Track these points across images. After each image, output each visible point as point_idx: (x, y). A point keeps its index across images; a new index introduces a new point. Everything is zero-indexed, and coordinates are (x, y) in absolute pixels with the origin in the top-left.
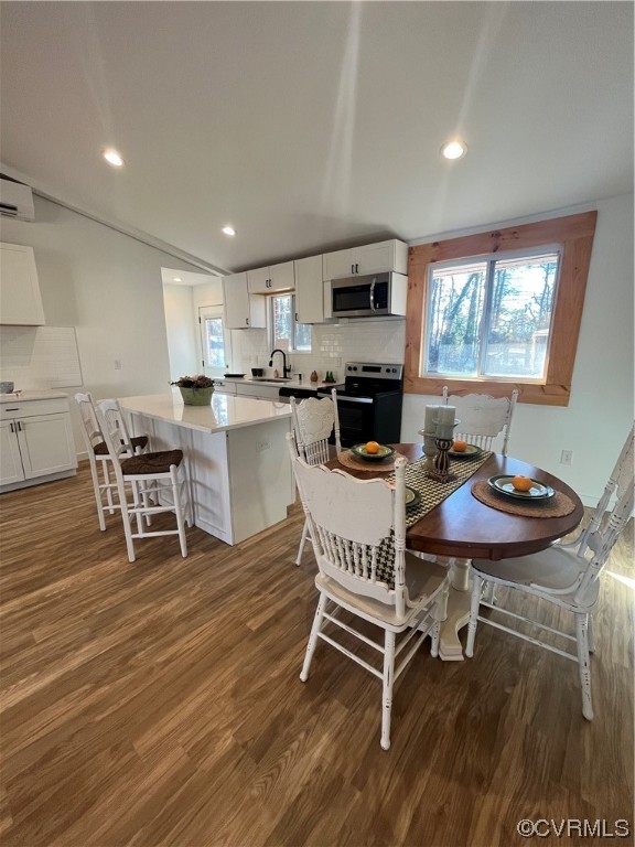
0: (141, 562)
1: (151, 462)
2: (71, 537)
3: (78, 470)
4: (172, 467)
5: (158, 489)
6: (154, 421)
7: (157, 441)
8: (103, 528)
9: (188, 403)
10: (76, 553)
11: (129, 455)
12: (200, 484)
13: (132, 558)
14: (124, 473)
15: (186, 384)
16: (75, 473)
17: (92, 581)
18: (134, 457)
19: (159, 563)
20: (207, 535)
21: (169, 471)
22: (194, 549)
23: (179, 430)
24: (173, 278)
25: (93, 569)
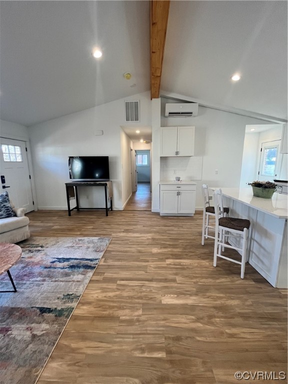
0: (219, 269)
1: (232, 223)
2: (190, 242)
3: (194, 214)
4: (245, 229)
5: (229, 236)
6: (234, 201)
7: (233, 212)
8: (203, 244)
9: (256, 195)
10: (191, 250)
11: (221, 216)
12: (256, 242)
13: (215, 265)
14: (219, 225)
15: (257, 185)
16: (193, 215)
17: (197, 267)
18: (223, 218)
19: (228, 274)
20: (256, 272)
21: (243, 231)
22: (248, 276)
23: (249, 208)
24: (251, 129)
25: (198, 261)
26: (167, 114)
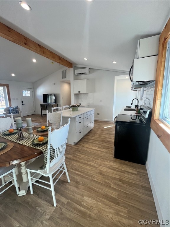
26: (76, 74)
